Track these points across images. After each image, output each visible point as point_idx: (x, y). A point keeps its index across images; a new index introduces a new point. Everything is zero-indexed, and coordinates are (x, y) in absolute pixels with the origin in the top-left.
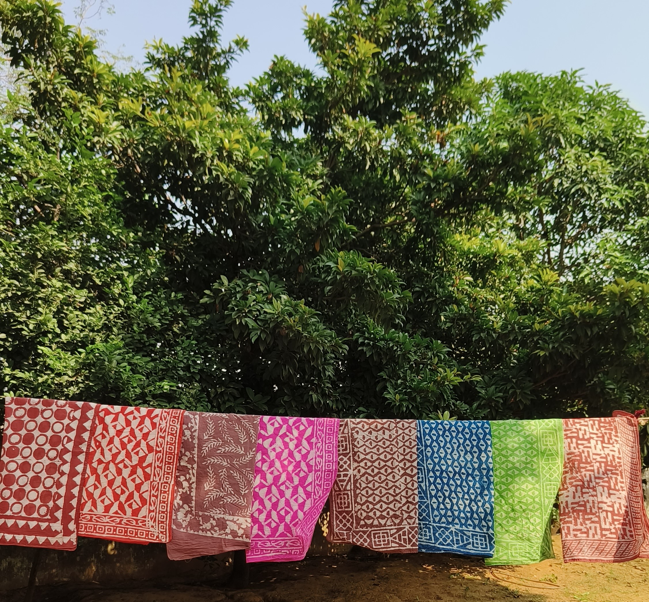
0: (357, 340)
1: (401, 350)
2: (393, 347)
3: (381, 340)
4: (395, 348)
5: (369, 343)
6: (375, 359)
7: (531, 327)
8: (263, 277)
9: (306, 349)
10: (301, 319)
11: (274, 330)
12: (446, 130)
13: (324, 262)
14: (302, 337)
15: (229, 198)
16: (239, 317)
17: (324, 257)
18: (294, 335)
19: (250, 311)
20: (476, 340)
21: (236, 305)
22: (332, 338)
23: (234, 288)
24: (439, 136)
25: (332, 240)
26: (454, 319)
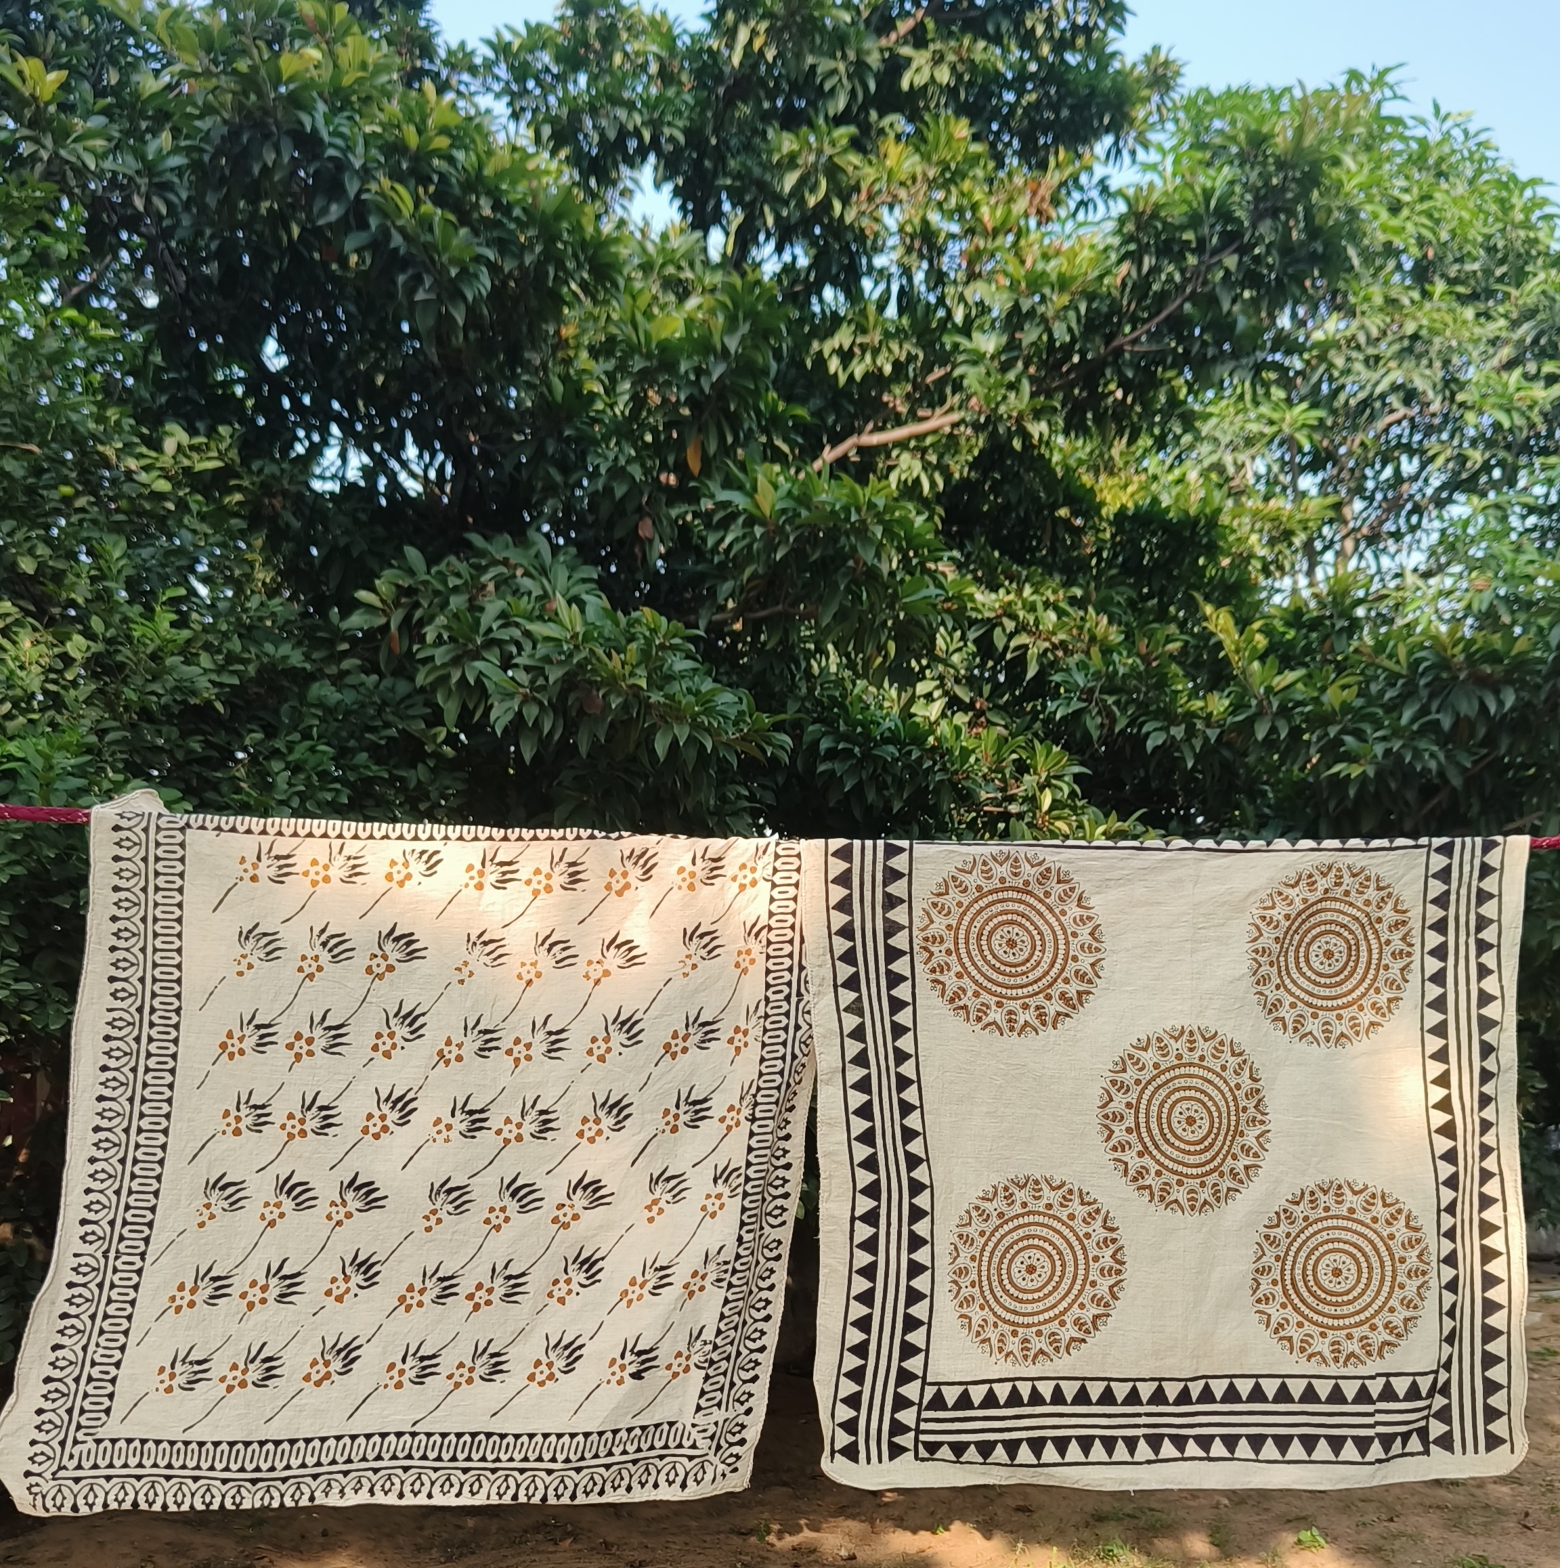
0: (817, 743)
1: (944, 769)
2: (920, 760)
3: (886, 741)
4: (927, 764)
5: (848, 753)
6: (871, 796)
7: (1316, 701)
8: (532, 552)
9: (661, 746)
10: (645, 656)
11: (563, 695)
12: (1053, 178)
13: (712, 496)
14: (648, 707)
15: (420, 296)
16: (456, 661)
17: (714, 486)
18: (625, 706)
19: (490, 643)
20: (1156, 748)
21: (447, 628)
22: (741, 713)
23: (442, 577)
24: (1034, 193)
25: (736, 438)
26: (1091, 691)
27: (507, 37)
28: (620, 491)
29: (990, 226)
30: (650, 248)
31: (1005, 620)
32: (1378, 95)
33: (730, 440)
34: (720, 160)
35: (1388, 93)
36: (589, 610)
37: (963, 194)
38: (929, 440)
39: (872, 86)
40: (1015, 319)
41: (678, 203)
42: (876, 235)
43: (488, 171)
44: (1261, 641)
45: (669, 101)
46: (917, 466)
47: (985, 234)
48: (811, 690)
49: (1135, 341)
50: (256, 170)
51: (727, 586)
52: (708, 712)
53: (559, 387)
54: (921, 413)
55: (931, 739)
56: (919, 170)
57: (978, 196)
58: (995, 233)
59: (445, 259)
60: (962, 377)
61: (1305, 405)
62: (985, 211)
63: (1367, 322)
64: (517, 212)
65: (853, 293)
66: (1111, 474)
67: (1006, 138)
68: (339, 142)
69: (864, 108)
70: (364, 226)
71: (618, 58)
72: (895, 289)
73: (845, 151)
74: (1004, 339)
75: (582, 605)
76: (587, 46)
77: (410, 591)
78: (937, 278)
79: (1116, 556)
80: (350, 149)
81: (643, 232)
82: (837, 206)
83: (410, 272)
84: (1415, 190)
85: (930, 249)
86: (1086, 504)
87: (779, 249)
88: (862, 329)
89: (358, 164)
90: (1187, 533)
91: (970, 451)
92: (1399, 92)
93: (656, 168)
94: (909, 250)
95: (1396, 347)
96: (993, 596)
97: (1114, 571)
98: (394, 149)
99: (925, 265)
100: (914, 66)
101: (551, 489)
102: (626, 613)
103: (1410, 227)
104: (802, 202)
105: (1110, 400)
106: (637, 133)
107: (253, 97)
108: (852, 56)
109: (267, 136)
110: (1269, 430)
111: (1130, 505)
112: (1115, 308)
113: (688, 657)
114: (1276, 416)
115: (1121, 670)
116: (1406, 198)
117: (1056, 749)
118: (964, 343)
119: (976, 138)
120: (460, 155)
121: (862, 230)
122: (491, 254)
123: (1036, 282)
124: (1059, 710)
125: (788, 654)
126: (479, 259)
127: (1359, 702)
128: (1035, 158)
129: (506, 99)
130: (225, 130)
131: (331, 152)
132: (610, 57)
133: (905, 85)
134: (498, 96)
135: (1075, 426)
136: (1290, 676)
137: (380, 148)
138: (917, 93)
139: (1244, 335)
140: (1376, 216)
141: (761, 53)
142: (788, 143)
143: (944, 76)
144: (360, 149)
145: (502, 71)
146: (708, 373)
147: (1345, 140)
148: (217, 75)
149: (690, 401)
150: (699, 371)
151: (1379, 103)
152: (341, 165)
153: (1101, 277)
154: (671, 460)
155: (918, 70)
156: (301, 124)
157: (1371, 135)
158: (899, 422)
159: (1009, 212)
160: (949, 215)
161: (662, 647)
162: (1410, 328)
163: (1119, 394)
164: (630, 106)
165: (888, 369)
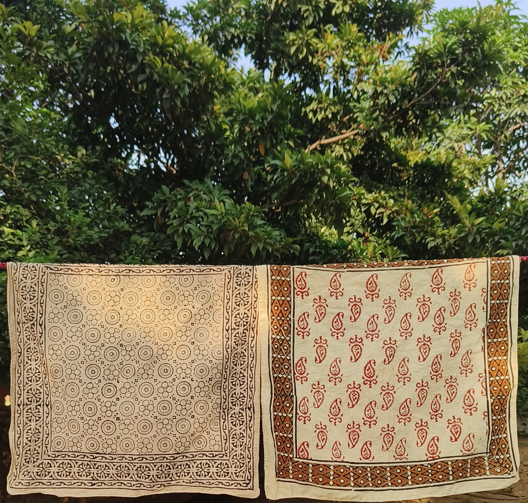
0: (309, 249)
1: (355, 257)
2: (346, 254)
3: (333, 248)
4: (349, 255)
5: (320, 253)
7: (490, 228)
8: (206, 186)
9: (253, 251)
10: (247, 218)
11: (218, 235)
12: (388, 44)
13: (269, 162)
14: (248, 237)
15: (165, 96)
16: (181, 224)
17: (269, 159)
18: (240, 237)
19: (192, 218)
20: (432, 247)
21: (177, 213)
22: (281, 238)
23: (175, 195)
24: (381, 50)
25: (277, 141)
26: (407, 228)
27: (191, 5)
28: (236, 162)
29: (365, 63)
30: (245, 77)
31: (375, 203)
32: (508, 8)
33: (274, 142)
34: (268, 44)
35: (512, 7)
36: (227, 205)
37: (355, 51)
38: (346, 141)
39: (322, 15)
40: (376, 95)
41: (253, 61)
42: (325, 68)
43: (187, 51)
44: (469, 207)
45: (249, 25)
46: (342, 150)
47: (364, 65)
48: (306, 231)
49: (419, 101)
50: (106, 55)
51: (275, 195)
52: (270, 238)
53: (214, 127)
54: (342, 132)
55: (350, 247)
56: (339, 44)
57: (361, 51)
58: (368, 64)
59: (173, 82)
60: (357, 117)
61: (484, 123)
62: (363, 57)
63: (506, 91)
64: (197, 65)
65: (317, 90)
66: (412, 150)
67: (371, 31)
68: (135, 43)
69: (319, 22)
70: (144, 72)
71: (230, 10)
72: (332, 87)
73: (312, 38)
74: (372, 103)
75: (224, 203)
76: (219, 6)
77: (164, 201)
78: (347, 83)
79: (415, 180)
80: (138, 46)
81: (241, 71)
82: (310, 58)
83: (161, 88)
84: (523, 42)
85: (344, 72)
86: (403, 161)
87: (290, 75)
88: (320, 102)
89: (141, 50)
90: (440, 170)
91: (360, 145)
92: (516, 7)
93: (245, 49)
94: (336, 73)
95: (517, 100)
96: (370, 195)
97: (414, 185)
98: (154, 45)
99: (342, 78)
100: (336, 6)
101: (212, 164)
102: (240, 205)
103: (522, 56)
104: (297, 57)
105: (411, 123)
106: (238, 36)
107: (104, 29)
108: (314, 3)
109: (109, 43)
110: (470, 133)
111: (420, 161)
112: (412, 89)
113: (262, 219)
114: (473, 127)
115: (418, 220)
116: (520, 45)
117: (395, 248)
118: (358, 105)
119: (359, 31)
120: (177, 46)
121: (319, 66)
122: (189, 81)
123: (383, 82)
124: (396, 235)
125: (297, 218)
126: (184, 82)
127: (506, 228)
128: (381, 37)
129: (192, 27)
130: (95, 41)
131: (132, 47)
132: (228, 10)
133: (333, 13)
134: (189, 26)
135: (398, 133)
136: (481, 219)
137: (149, 45)
138: (338, 16)
139: (460, 96)
140: (508, 53)
141: (282, 4)
142: (292, 36)
143: (347, 9)
144: (142, 45)
145: (190, 17)
146: (266, 119)
147: (496, 25)
148: (92, 22)
149: (261, 130)
150: (263, 118)
151: (509, 11)
152: (135, 51)
153: (407, 78)
154: (254, 151)
155: (338, 8)
156: (122, 38)
157: (506, 23)
158: (335, 135)
159: (372, 57)
160: (350, 59)
161: (253, 216)
162: (522, 92)
163: (414, 121)
164: (235, 27)
165: (330, 116)
